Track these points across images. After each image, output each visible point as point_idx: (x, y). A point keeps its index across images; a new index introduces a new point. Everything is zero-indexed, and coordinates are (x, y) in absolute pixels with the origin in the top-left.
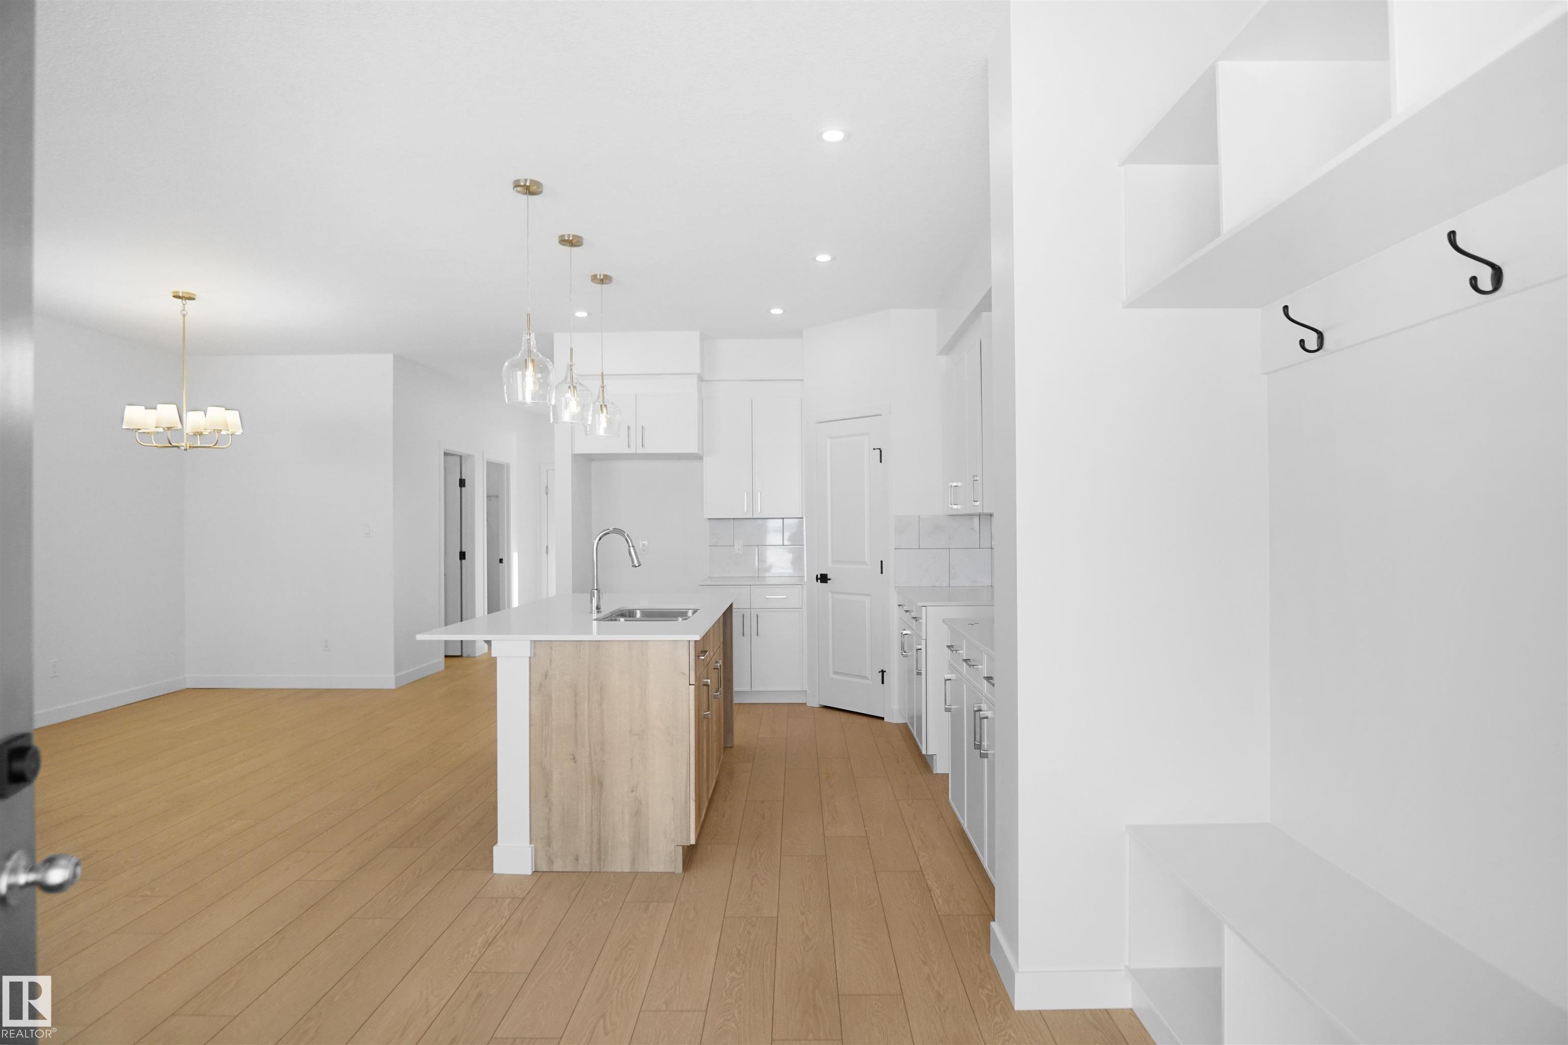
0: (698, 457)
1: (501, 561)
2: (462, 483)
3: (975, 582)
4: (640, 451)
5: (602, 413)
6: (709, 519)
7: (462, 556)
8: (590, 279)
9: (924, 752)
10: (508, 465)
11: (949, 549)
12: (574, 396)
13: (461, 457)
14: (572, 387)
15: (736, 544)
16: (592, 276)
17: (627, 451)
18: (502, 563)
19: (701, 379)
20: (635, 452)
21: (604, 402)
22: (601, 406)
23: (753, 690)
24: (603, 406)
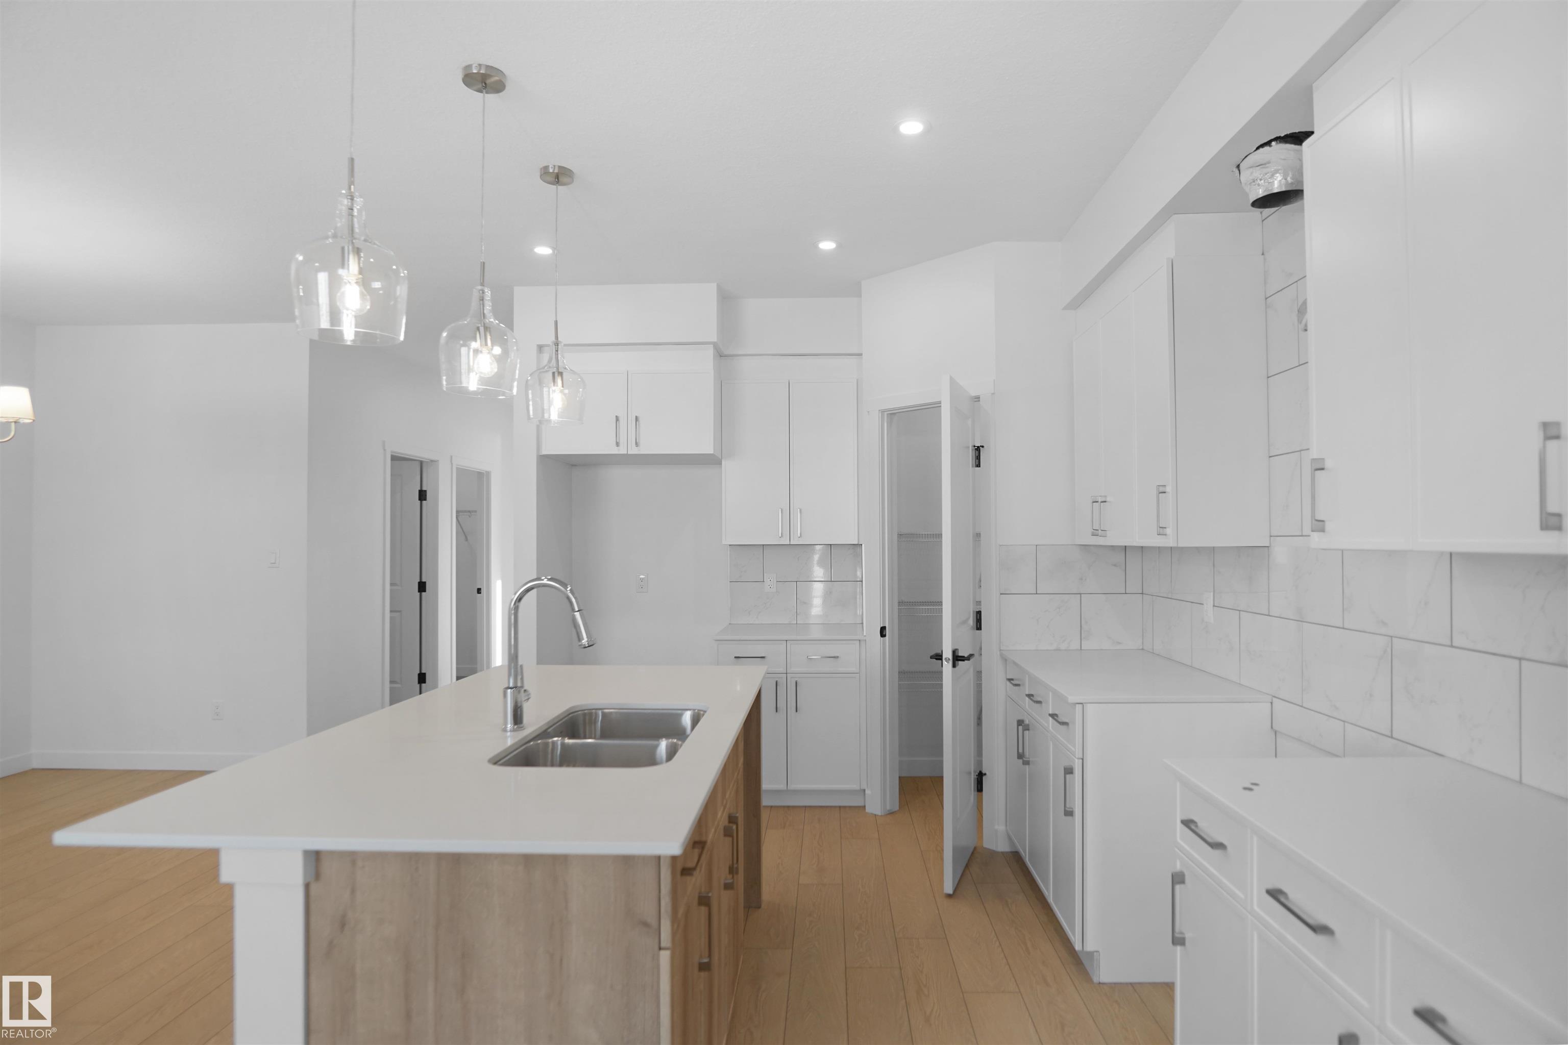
0: (712, 461)
1: (479, 591)
2: (422, 495)
3: (1119, 643)
4: (634, 451)
5: (554, 385)
6: (730, 545)
7: (422, 587)
8: (539, 174)
9: (1078, 947)
10: (488, 474)
11: (1081, 594)
12: (486, 345)
13: (421, 463)
14: (482, 329)
15: (767, 580)
16: (541, 169)
17: (614, 451)
18: (480, 593)
19: (721, 355)
20: (626, 453)
21: (558, 369)
22: (554, 373)
23: (792, 787)
24: (556, 374)
